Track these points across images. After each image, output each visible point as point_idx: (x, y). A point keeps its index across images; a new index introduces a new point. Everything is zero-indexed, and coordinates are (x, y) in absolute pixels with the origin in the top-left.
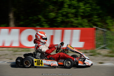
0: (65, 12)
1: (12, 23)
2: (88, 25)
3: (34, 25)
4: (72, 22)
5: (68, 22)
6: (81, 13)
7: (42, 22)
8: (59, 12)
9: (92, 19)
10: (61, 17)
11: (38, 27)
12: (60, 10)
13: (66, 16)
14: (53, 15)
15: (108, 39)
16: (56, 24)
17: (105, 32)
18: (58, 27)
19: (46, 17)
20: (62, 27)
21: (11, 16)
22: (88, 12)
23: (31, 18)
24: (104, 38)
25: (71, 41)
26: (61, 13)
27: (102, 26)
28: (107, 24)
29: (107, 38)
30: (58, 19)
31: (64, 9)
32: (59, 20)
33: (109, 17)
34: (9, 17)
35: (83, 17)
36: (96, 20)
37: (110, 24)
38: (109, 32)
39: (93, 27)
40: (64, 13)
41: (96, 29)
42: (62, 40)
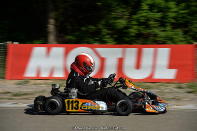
0: (143, 18)
1: (52, 38)
2: (184, 39)
3: (91, 40)
4: (155, 35)
5: (149, 35)
6: (171, 19)
7: (104, 36)
8: (132, 18)
9: (191, 30)
10: (136, 27)
11: (96, 44)
12: (135, 14)
13: (145, 24)
14: (122, 23)
16: (127, 39)
18: (131, 44)
19: (109, 26)
20: (138, 44)
22: (183, 17)
23: (84, 28)
25: (154, 67)
26: (137, 20)
30: (131, 30)
31: (142, 13)
32: (132, 32)
34: (47, 27)
35: (175, 26)
39: (192, 44)
40: (142, 20)
42: (138, 66)
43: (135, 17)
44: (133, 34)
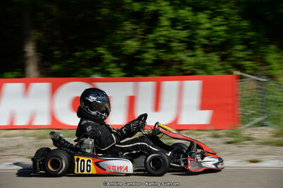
0: (162, 38)
1: (32, 69)
2: (221, 68)
3: (88, 71)
4: (181, 62)
5: (172, 62)
6: (201, 39)
7: (107, 64)
8: (148, 39)
9: (231, 54)
10: (153, 51)
11: (96, 76)
12: (151, 33)
13: (166, 46)
14: (132, 45)
15: (271, 101)
16: (140, 68)
17: (262, 85)
18: (146, 75)
19: (115, 50)
20: (156, 74)
21: (30, 49)
22: (219, 36)
23: (78, 54)
24: (260, 99)
25: (179, 108)
26: (154, 41)
27: (255, 70)
28: (268, 64)
29: (267, 100)
30: (146, 55)
31: (160, 31)
32: (148, 59)
33: (273, 47)
34: (25, 52)
35: (208, 49)
36: (241, 55)
37: (276, 65)
38: (272, 84)
39: (232, 74)
40: (162, 41)
41: (241, 77)
42: (157, 108)
43: (151, 36)
44: (150, 62)
